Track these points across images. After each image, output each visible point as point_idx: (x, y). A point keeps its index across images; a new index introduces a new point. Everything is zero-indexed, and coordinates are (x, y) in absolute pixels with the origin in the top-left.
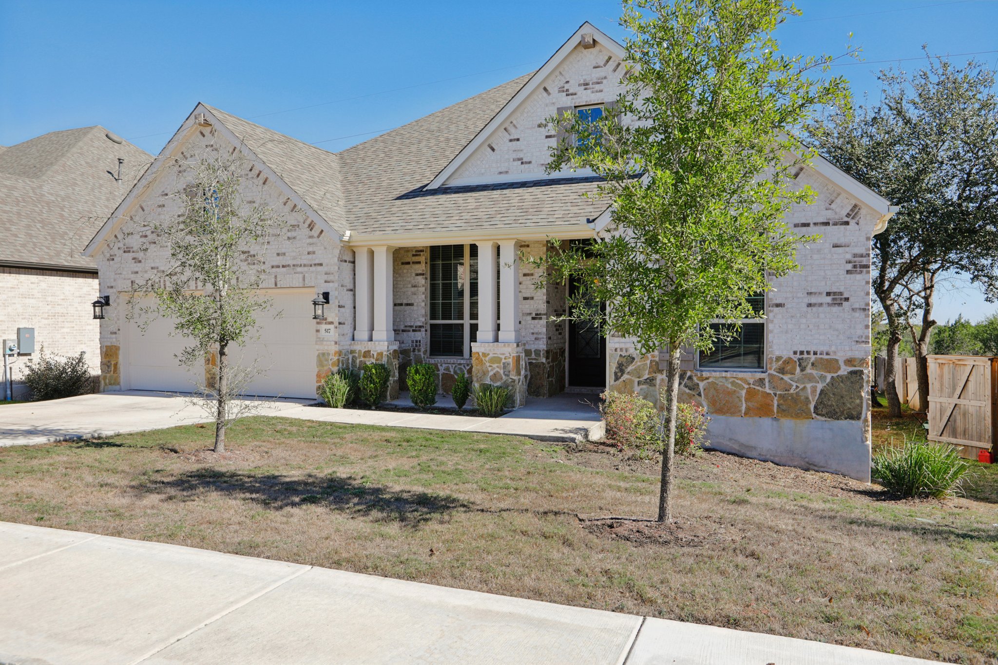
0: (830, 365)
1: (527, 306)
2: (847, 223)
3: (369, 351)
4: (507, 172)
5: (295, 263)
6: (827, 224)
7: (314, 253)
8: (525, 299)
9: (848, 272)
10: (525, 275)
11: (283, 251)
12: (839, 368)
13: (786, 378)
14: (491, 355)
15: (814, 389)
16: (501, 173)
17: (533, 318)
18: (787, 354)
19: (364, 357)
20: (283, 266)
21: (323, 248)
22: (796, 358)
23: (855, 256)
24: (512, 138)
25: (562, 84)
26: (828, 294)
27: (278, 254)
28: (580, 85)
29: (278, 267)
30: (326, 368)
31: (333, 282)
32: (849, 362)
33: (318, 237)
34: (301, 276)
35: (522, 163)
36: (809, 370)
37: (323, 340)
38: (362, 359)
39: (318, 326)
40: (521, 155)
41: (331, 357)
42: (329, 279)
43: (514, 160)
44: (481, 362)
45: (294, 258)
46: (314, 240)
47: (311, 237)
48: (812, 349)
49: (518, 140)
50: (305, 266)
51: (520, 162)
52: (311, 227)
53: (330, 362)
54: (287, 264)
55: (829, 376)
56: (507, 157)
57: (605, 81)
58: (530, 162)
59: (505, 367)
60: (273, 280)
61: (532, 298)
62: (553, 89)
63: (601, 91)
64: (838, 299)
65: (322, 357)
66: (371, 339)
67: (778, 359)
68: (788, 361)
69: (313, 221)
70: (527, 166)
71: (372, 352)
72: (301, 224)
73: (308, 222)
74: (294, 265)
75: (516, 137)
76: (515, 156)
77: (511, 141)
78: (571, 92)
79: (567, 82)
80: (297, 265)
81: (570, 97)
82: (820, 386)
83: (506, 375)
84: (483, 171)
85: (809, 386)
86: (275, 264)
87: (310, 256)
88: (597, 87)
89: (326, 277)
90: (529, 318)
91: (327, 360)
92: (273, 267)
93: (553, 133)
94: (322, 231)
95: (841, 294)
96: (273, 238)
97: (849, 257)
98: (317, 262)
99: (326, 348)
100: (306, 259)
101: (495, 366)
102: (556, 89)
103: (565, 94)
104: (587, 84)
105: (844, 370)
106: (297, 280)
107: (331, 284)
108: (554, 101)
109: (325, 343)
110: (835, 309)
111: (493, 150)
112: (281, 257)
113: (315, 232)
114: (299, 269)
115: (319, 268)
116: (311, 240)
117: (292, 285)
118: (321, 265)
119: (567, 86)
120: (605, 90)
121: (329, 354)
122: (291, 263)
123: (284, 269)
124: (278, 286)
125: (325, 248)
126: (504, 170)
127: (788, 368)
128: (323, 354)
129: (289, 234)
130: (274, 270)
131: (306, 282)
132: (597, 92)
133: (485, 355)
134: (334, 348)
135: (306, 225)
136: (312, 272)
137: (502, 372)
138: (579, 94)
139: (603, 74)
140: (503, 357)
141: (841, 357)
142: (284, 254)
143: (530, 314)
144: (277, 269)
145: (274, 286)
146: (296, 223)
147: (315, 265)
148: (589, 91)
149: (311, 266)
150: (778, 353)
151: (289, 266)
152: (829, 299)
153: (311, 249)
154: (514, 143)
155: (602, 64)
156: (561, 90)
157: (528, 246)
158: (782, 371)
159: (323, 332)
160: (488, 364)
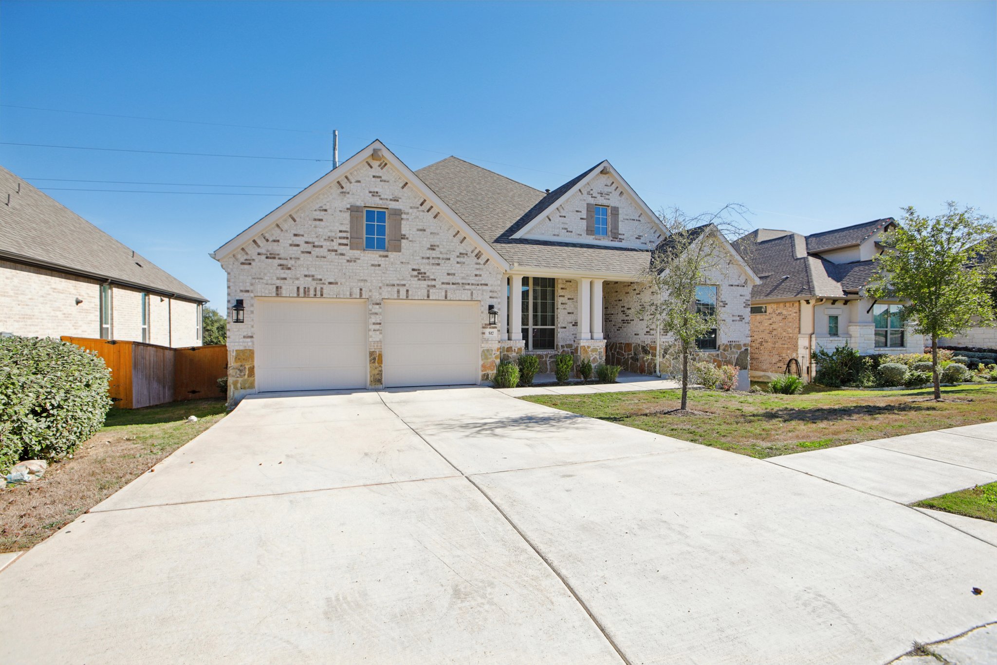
0: (738, 347)
1: (570, 318)
2: (744, 286)
3: (511, 348)
4: (558, 235)
5: (464, 281)
6: (738, 286)
7: (480, 276)
8: (569, 313)
9: (744, 307)
10: (569, 299)
11: (453, 272)
12: (741, 348)
13: (726, 353)
14: (592, 347)
15: (735, 357)
16: (554, 235)
17: (573, 325)
18: (726, 342)
19: (507, 351)
20: (453, 284)
21: (488, 273)
22: (729, 344)
23: (746, 300)
24: (561, 215)
25: (589, 190)
26: (739, 316)
27: (448, 274)
28: (598, 193)
29: (449, 284)
30: (489, 360)
31: (496, 298)
32: (745, 345)
33: (484, 264)
34: (469, 292)
35: (567, 231)
36: (732, 349)
37: (488, 340)
38: (506, 353)
39: (484, 329)
40: (566, 226)
41: (494, 352)
42: (493, 296)
43: (562, 229)
44: (586, 352)
45: (463, 278)
46: (481, 266)
47: (477, 264)
48: (734, 340)
49: (565, 217)
50: (472, 284)
51: (566, 231)
52: (478, 256)
53: (494, 356)
54: (457, 282)
55: (739, 352)
56: (558, 226)
57: (611, 194)
58: (572, 232)
59: (599, 354)
60: (444, 294)
61: (573, 313)
62: (585, 192)
63: (609, 199)
64: (741, 318)
65: (486, 353)
66: (509, 339)
67: (723, 344)
68: (726, 346)
69: (480, 252)
70: (570, 233)
71: (513, 348)
72: (469, 253)
73: (476, 252)
74: (463, 284)
75: (563, 215)
76: (563, 226)
77: (560, 216)
78: (593, 195)
79: (592, 190)
80: (466, 284)
81: (593, 199)
82: (736, 356)
83: (600, 359)
84: (543, 232)
85: (733, 356)
86: (445, 281)
87: (477, 278)
88: (607, 197)
89: (491, 294)
90: (571, 325)
91: (491, 355)
92: (443, 283)
93: (585, 217)
94: (488, 260)
95: (742, 316)
96: (444, 261)
97: (744, 300)
98: (483, 282)
99: (490, 346)
100: (473, 280)
101: (594, 353)
102: (586, 192)
103: (590, 196)
104: (602, 194)
105: (743, 349)
106: (466, 295)
107: (495, 300)
108: (585, 198)
109: (490, 342)
110: (740, 322)
111: (550, 220)
112: (451, 277)
113: (482, 260)
114: (467, 287)
115: (485, 287)
116: (478, 266)
117: (461, 299)
118: (486, 285)
119: (591, 192)
120: (611, 199)
121: (492, 350)
122: (460, 281)
123: (454, 286)
124: (448, 298)
125: (490, 273)
126: (556, 233)
127: (726, 349)
128: (488, 350)
129: (458, 260)
130: (444, 286)
131: (474, 297)
132: (607, 199)
133: (588, 347)
134: (496, 346)
135: (474, 254)
136: (479, 290)
137: (598, 357)
138: (598, 198)
139: (610, 190)
140: (598, 348)
141: (742, 343)
142: (454, 274)
143: (572, 323)
144: (448, 286)
145: (444, 299)
146: (464, 252)
147: (481, 284)
148: (603, 198)
149: (478, 285)
150: (723, 342)
151: (458, 284)
152: (738, 318)
153: (477, 273)
154: (563, 218)
155: (609, 185)
156: (588, 193)
157: (570, 282)
158: (724, 350)
159: (487, 335)
160: (590, 353)
